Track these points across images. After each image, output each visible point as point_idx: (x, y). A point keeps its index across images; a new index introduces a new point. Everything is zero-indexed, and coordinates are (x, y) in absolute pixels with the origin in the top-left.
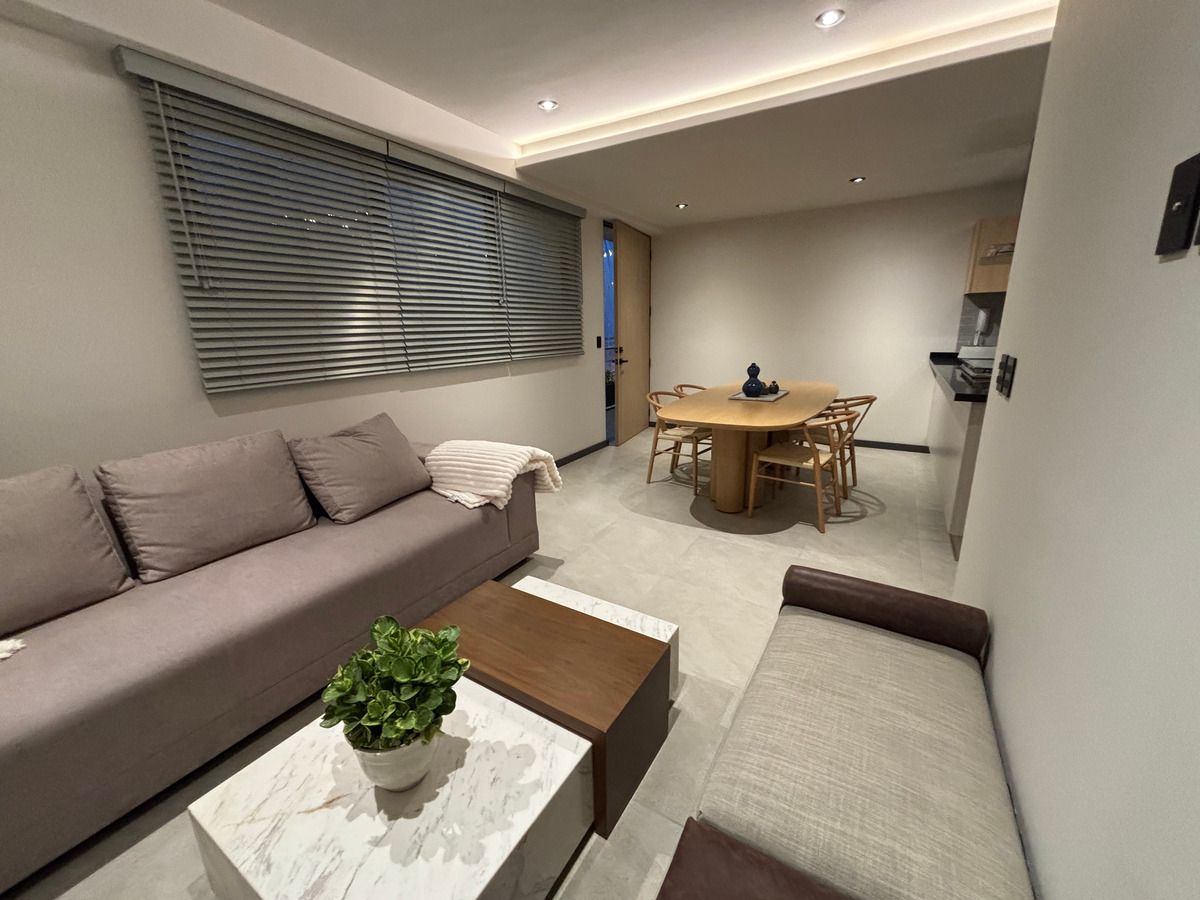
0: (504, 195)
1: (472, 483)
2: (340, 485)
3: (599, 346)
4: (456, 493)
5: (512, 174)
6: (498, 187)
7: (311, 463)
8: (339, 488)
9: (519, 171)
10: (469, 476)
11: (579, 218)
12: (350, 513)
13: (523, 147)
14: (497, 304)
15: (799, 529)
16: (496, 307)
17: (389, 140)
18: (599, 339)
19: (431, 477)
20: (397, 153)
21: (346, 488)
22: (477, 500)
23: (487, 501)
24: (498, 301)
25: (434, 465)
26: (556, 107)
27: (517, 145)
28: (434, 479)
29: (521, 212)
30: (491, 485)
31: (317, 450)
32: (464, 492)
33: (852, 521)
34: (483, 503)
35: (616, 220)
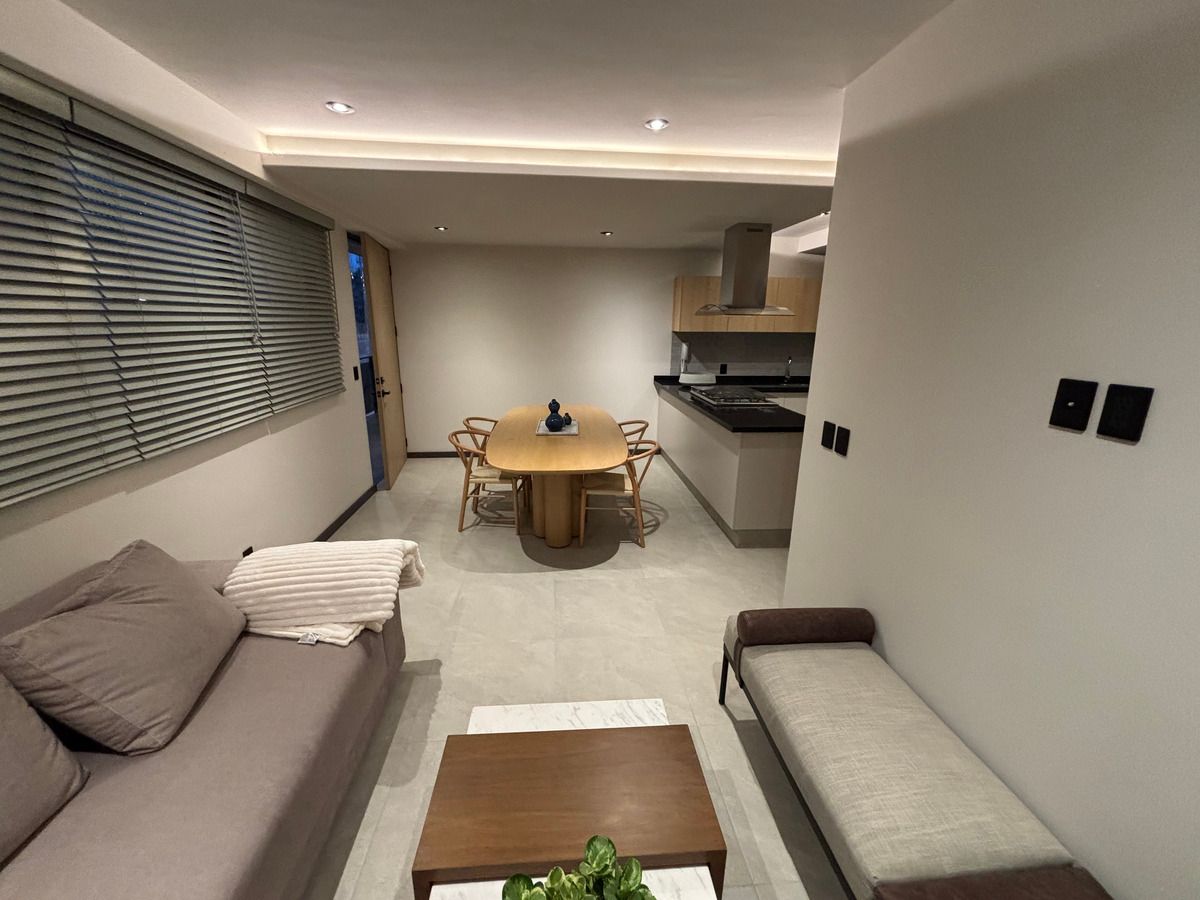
0: (246, 198)
1: (331, 610)
2: (131, 692)
3: (356, 378)
4: (310, 630)
5: (258, 172)
6: (239, 187)
7: (60, 676)
8: (131, 697)
9: (268, 169)
10: (322, 601)
11: (327, 229)
12: (164, 729)
13: (268, 138)
14: (249, 343)
15: (625, 548)
16: (249, 347)
17: (74, 98)
18: (355, 369)
19: (245, 614)
20: (84, 119)
21: (145, 692)
22: (350, 631)
23: (361, 627)
24: (250, 339)
25: (248, 597)
26: (351, 111)
27: (262, 133)
28: (250, 617)
29: (262, 219)
30: (369, 606)
31: (67, 649)
32: (321, 624)
33: (652, 532)
34: (357, 632)
35: (364, 233)
